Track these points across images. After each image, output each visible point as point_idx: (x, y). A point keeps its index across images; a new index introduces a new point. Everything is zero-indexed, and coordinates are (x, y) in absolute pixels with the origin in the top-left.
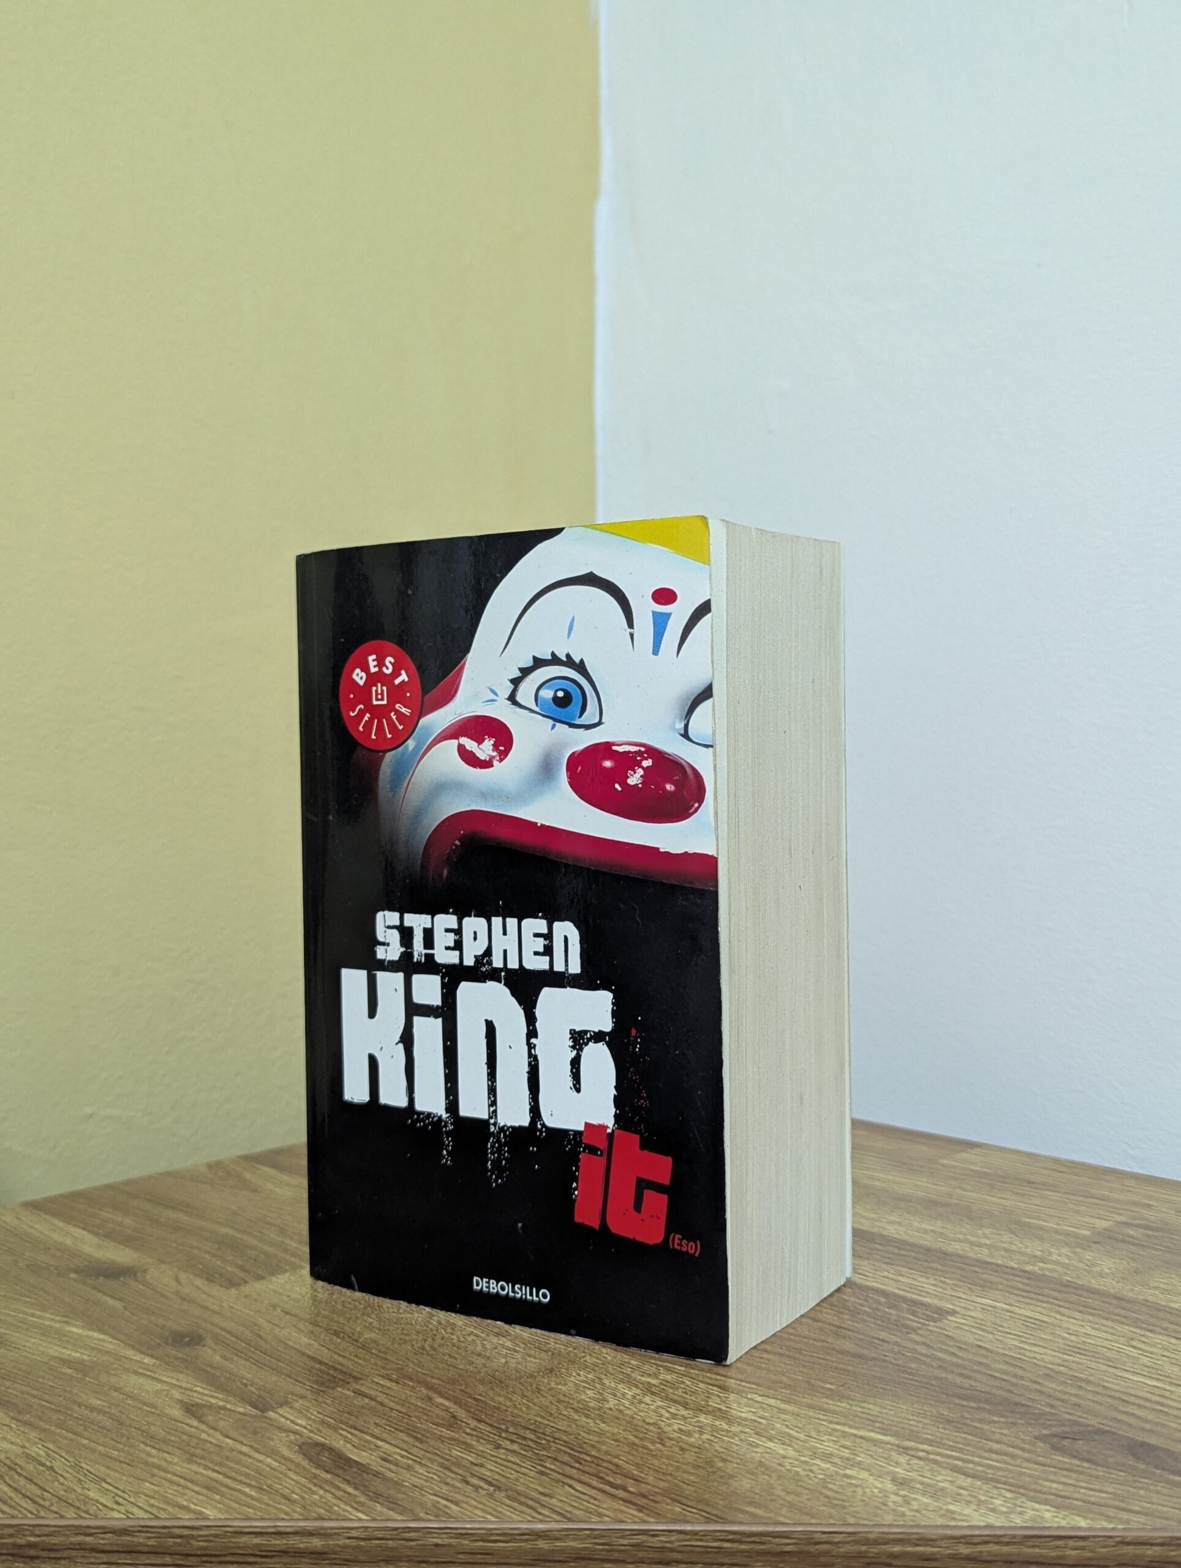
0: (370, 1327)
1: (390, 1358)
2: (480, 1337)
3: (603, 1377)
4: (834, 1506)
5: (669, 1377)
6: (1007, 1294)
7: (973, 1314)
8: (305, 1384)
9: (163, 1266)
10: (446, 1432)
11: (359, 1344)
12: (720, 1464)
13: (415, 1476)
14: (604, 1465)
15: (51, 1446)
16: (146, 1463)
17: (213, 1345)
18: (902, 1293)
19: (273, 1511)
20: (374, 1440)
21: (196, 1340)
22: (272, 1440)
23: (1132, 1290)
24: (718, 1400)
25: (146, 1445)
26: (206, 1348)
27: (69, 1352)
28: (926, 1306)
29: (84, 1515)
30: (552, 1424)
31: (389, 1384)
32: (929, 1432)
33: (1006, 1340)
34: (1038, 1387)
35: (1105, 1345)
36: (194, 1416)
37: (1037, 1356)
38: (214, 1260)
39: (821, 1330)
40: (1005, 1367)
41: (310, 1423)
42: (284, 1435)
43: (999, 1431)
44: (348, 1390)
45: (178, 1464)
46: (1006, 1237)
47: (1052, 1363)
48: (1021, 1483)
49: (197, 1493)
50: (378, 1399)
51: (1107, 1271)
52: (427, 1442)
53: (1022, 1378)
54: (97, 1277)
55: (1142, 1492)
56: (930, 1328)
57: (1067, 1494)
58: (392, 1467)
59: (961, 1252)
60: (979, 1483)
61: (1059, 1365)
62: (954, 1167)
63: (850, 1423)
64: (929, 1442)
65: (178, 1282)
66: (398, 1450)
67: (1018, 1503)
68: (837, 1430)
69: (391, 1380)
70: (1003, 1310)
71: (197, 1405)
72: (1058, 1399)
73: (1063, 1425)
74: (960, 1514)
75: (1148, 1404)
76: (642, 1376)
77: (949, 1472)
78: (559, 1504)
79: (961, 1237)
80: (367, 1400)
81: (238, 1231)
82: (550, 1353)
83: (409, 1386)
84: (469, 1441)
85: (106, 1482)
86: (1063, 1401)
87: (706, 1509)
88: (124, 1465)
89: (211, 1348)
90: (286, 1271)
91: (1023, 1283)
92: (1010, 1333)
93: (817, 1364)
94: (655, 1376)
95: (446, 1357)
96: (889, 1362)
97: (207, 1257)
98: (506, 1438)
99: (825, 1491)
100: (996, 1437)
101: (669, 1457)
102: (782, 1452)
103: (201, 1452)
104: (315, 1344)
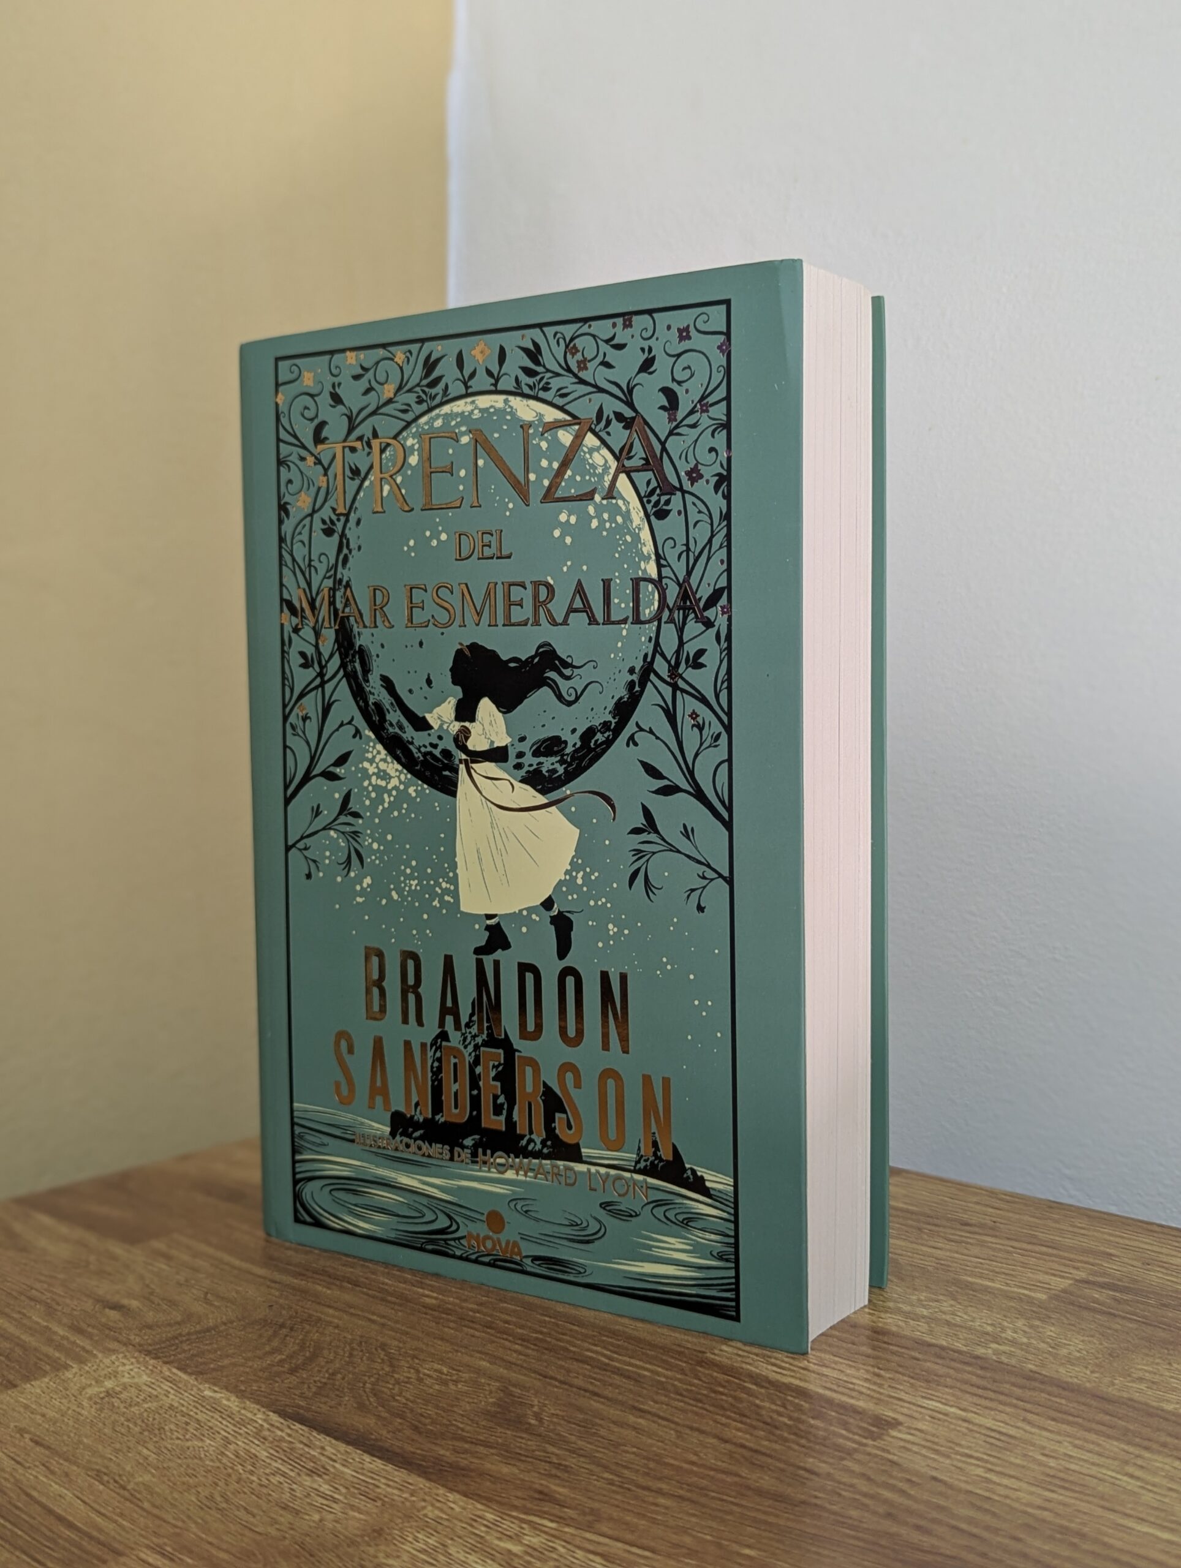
0: (144, 1464)
1: (163, 1515)
3: (449, 1542)
5: (535, 1541)
6: (959, 1393)
7: (920, 1425)
11: (125, 1493)
18: (828, 1393)
23: (1112, 1383)
28: (861, 1413)
33: (967, 1468)
34: (1019, 1546)
35: (1092, 1473)
37: (1010, 1493)
39: (729, 1454)
40: (971, 1513)
46: (947, 1305)
47: (1030, 1506)
51: (1078, 1355)
53: (996, 1531)
56: (869, 1449)
59: (894, 1329)
61: (1038, 1507)
70: (957, 1418)
91: (978, 1376)
92: (971, 1457)
93: (731, 1513)
94: (516, 1538)
95: (242, 1514)
96: (822, 1509)
104: (69, 1495)
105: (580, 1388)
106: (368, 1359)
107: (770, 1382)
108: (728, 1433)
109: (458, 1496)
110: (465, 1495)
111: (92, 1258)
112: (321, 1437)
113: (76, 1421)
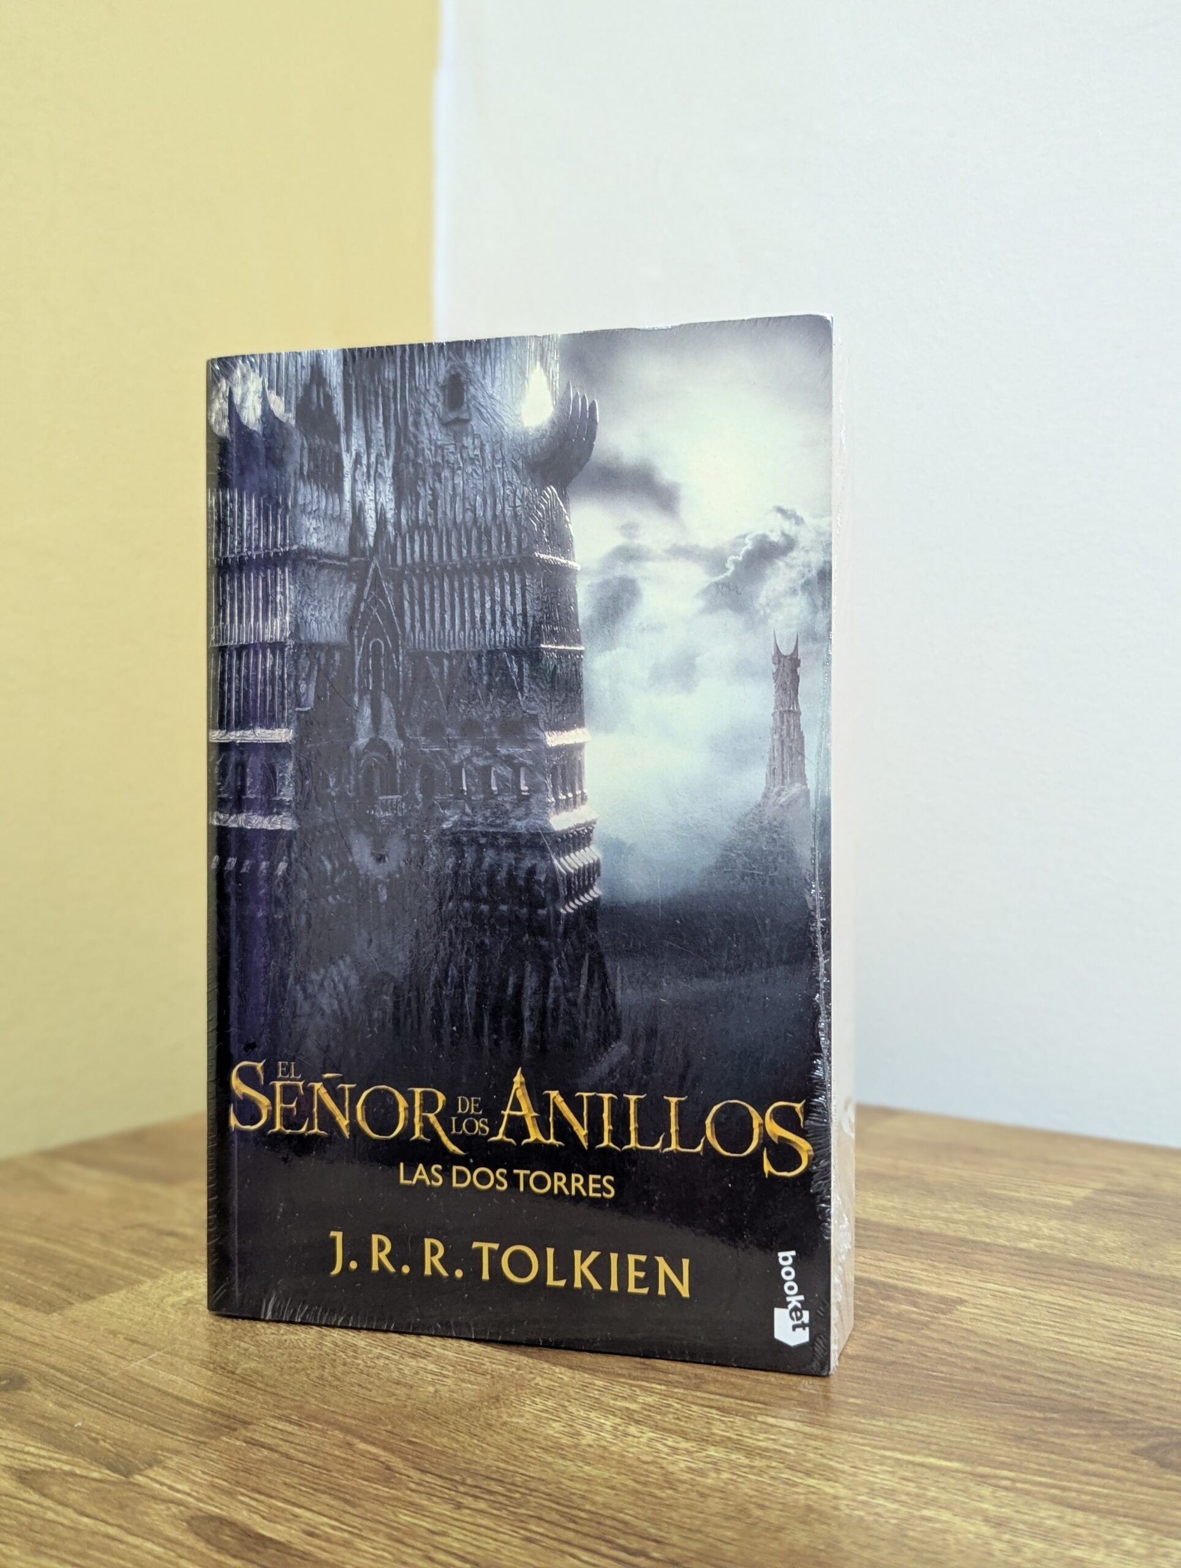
0: (246, 1354)
1: (278, 1391)
2: (393, 1360)
3: (567, 1404)
5: (649, 1400)
6: (1014, 1277)
7: (984, 1302)
8: (177, 1435)
10: (384, 1491)
11: (238, 1378)
12: (758, 1513)
13: (358, 1555)
14: (608, 1522)
17: (41, 1388)
18: (891, 1281)
20: (288, 1507)
21: (17, 1382)
22: (147, 1514)
23: (1152, 1266)
24: (723, 1426)
26: (32, 1393)
28: (928, 1296)
30: (521, 1471)
31: (290, 1428)
32: (1003, 1453)
33: (1038, 1332)
34: (1105, 1388)
35: (1154, 1332)
36: (31, 1487)
37: (1084, 1349)
38: (23, 1277)
40: (1052, 1365)
41: (196, 1488)
42: (163, 1507)
43: (1084, 1446)
44: (237, 1439)
46: (980, 1212)
47: (1107, 1358)
48: (1144, 1514)
50: (281, 1449)
51: (1113, 1244)
52: (360, 1506)
53: (1079, 1377)
56: (942, 1321)
58: (324, 1544)
59: (936, 1230)
60: (1093, 1518)
61: (1114, 1359)
63: (899, 1446)
64: (1009, 1467)
66: (325, 1520)
68: (889, 1458)
69: (290, 1422)
70: (1016, 1295)
71: (33, 1471)
72: (1135, 1402)
73: (1158, 1435)
76: (615, 1400)
77: (1046, 1505)
79: (929, 1212)
80: (266, 1452)
81: (47, 1240)
82: (489, 1377)
83: (318, 1429)
84: (418, 1500)
86: (1141, 1403)
89: (39, 1392)
90: (120, 1288)
91: (1024, 1263)
92: (1039, 1324)
94: (632, 1398)
95: (356, 1389)
96: (913, 1366)
97: (13, 1274)
98: (466, 1494)
99: (906, 1541)
100: (1086, 1454)
101: (688, 1507)
102: (831, 1491)
103: (51, 1540)
104: (180, 1380)
109: (563, 1369)
110: (571, 1368)
111: (132, 1197)
113: (165, 1323)
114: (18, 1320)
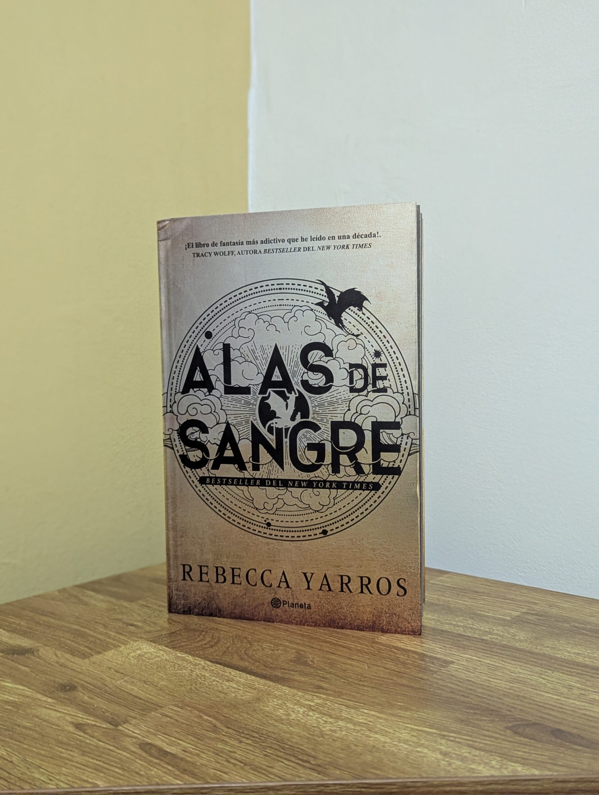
0: (162, 679)
1: (174, 694)
3: (286, 702)
4: (415, 768)
5: (319, 701)
6: (477, 652)
7: (462, 663)
8: (134, 711)
9: (47, 647)
10: (213, 735)
11: (159, 689)
12: (354, 748)
13: (202, 759)
14: (297, 750)
15: (9, 750)
16: (61, 757)
18: (425, 653)
19: (132, 781)
20: (177, 740)
21: (73, 688)
22: (124, 742)
23: (537, 648)
24: (346, 713)
25: (59, 747)
26: (79, 693)
27: (7, 697)
28: (439, 659)
29: (34, 787)
30: (266, 729)
31: (178, 709)
32: (454, 727)
33: (480, 676)
34: (501, 701)
35: (529, 678)
36: (80, 730)
37: (497, 684)
38: (73, 643)
39: (389, 673)
40: (483, 691)
41: (142, 732)
42: (130, 739)
43: (486, 725)
44: (158, 713)
45: (78, 757)
46: (470, 622)
48: (503, 752)
49: (91, 773)
50: (174, 718)
51: (523, 638)
52: (204, 741)
53: (492, 696)
54: (13, 654)
55: (562, 755)
56: (443, 671)
57: (525, 757)
58: (189, 755)
59: (450, 630)
60: (483, 753)
61: (509, 689)
62: (438, 584)
63: (414, 723)
64: (455, 732)
65: (57, 656)
66: (191, 746)
67: (504, 762)
68: (408, 727)
69: (179, 707)
70: (476, 660)
71: (80, 724)
72: (513, 707)
73: (517, 721)
74: (477, 770)
75: (555, 708)
76: (306, 701)
77: (466, 747)
78: (278, 772)
79: (448, 621)
80: (169, 719)
81: (82, 627)
82: (257, 690)
83: (189, 710)
84: (225, 739)
85: (42, 768)
87: (352, 772)
88: (49, 759)
89: (82, 692)
90: (112, 649)
91: (484, 646)
92: (482, 673)
93: (392, 692)
94: (312, 701)
95: (204, 694)
96: (426, 690)
97: (69, 642)
98: (243, 737)
99: (409, 760)
100: (486, 728)
101: (328, 745)
102: (383, 740)
103: (88, 750)
104: (136, 689)
105: (326, 651)
106: (241, 642)
107: (402, 649)
108: (387, 666)
109: (286, 688)
110: (289, 687)
111: (116, 607)
112: (229, 669)
113: (130, 665)
114: (72, 662)
